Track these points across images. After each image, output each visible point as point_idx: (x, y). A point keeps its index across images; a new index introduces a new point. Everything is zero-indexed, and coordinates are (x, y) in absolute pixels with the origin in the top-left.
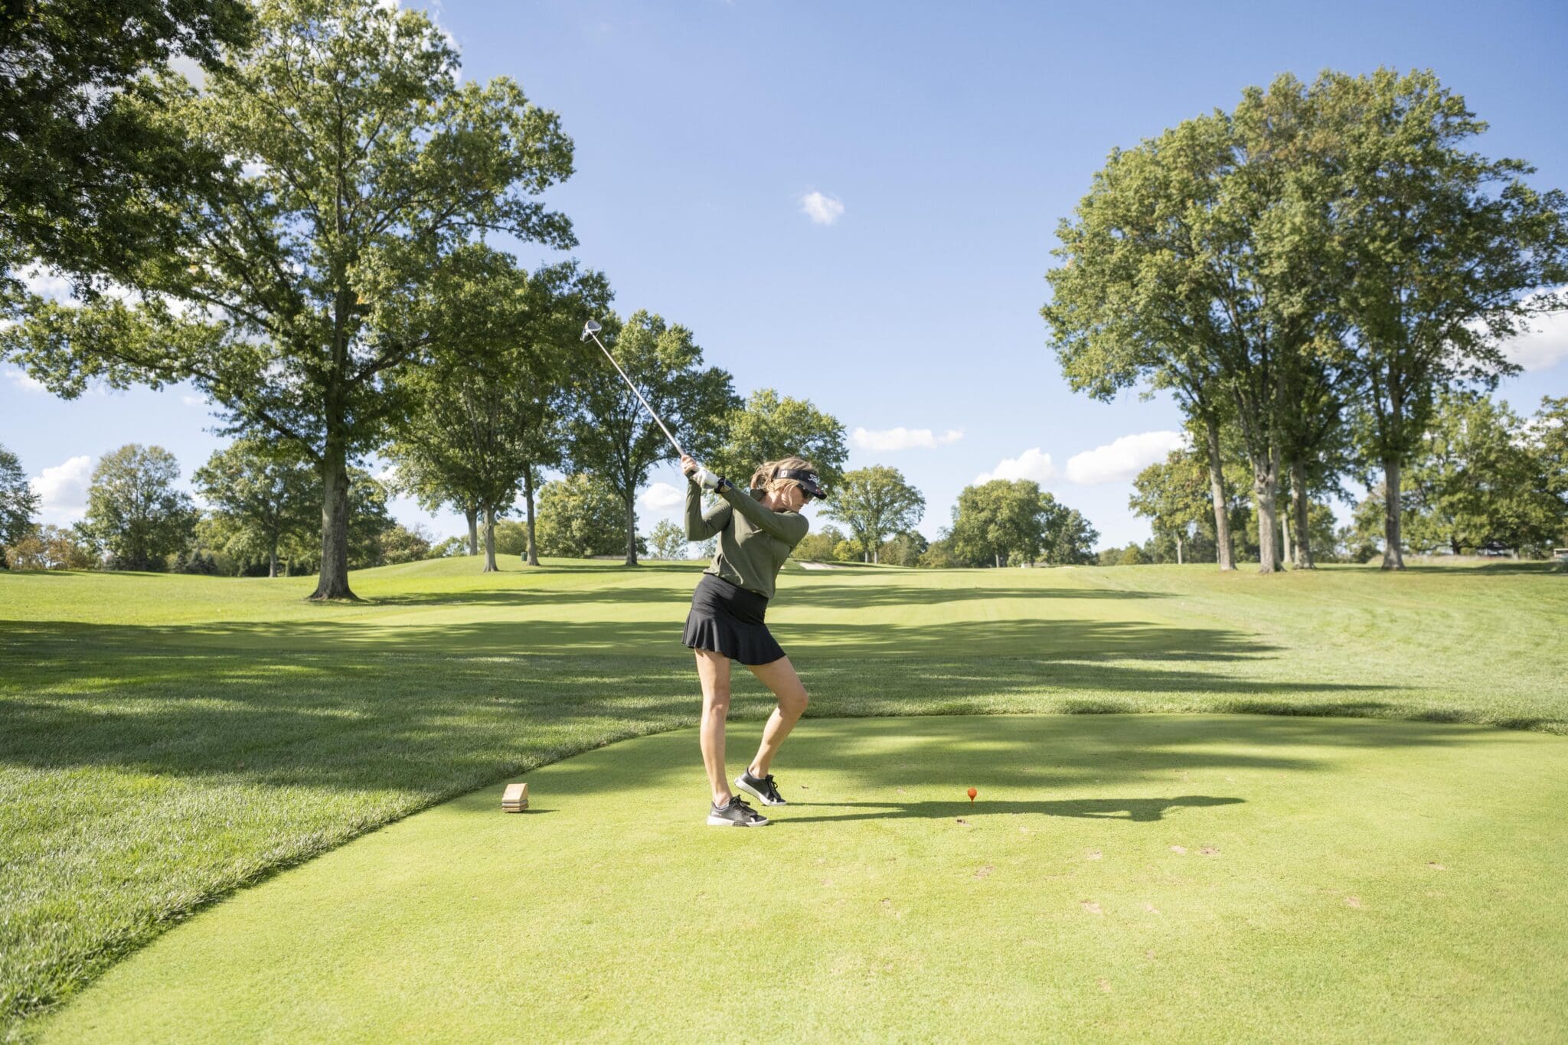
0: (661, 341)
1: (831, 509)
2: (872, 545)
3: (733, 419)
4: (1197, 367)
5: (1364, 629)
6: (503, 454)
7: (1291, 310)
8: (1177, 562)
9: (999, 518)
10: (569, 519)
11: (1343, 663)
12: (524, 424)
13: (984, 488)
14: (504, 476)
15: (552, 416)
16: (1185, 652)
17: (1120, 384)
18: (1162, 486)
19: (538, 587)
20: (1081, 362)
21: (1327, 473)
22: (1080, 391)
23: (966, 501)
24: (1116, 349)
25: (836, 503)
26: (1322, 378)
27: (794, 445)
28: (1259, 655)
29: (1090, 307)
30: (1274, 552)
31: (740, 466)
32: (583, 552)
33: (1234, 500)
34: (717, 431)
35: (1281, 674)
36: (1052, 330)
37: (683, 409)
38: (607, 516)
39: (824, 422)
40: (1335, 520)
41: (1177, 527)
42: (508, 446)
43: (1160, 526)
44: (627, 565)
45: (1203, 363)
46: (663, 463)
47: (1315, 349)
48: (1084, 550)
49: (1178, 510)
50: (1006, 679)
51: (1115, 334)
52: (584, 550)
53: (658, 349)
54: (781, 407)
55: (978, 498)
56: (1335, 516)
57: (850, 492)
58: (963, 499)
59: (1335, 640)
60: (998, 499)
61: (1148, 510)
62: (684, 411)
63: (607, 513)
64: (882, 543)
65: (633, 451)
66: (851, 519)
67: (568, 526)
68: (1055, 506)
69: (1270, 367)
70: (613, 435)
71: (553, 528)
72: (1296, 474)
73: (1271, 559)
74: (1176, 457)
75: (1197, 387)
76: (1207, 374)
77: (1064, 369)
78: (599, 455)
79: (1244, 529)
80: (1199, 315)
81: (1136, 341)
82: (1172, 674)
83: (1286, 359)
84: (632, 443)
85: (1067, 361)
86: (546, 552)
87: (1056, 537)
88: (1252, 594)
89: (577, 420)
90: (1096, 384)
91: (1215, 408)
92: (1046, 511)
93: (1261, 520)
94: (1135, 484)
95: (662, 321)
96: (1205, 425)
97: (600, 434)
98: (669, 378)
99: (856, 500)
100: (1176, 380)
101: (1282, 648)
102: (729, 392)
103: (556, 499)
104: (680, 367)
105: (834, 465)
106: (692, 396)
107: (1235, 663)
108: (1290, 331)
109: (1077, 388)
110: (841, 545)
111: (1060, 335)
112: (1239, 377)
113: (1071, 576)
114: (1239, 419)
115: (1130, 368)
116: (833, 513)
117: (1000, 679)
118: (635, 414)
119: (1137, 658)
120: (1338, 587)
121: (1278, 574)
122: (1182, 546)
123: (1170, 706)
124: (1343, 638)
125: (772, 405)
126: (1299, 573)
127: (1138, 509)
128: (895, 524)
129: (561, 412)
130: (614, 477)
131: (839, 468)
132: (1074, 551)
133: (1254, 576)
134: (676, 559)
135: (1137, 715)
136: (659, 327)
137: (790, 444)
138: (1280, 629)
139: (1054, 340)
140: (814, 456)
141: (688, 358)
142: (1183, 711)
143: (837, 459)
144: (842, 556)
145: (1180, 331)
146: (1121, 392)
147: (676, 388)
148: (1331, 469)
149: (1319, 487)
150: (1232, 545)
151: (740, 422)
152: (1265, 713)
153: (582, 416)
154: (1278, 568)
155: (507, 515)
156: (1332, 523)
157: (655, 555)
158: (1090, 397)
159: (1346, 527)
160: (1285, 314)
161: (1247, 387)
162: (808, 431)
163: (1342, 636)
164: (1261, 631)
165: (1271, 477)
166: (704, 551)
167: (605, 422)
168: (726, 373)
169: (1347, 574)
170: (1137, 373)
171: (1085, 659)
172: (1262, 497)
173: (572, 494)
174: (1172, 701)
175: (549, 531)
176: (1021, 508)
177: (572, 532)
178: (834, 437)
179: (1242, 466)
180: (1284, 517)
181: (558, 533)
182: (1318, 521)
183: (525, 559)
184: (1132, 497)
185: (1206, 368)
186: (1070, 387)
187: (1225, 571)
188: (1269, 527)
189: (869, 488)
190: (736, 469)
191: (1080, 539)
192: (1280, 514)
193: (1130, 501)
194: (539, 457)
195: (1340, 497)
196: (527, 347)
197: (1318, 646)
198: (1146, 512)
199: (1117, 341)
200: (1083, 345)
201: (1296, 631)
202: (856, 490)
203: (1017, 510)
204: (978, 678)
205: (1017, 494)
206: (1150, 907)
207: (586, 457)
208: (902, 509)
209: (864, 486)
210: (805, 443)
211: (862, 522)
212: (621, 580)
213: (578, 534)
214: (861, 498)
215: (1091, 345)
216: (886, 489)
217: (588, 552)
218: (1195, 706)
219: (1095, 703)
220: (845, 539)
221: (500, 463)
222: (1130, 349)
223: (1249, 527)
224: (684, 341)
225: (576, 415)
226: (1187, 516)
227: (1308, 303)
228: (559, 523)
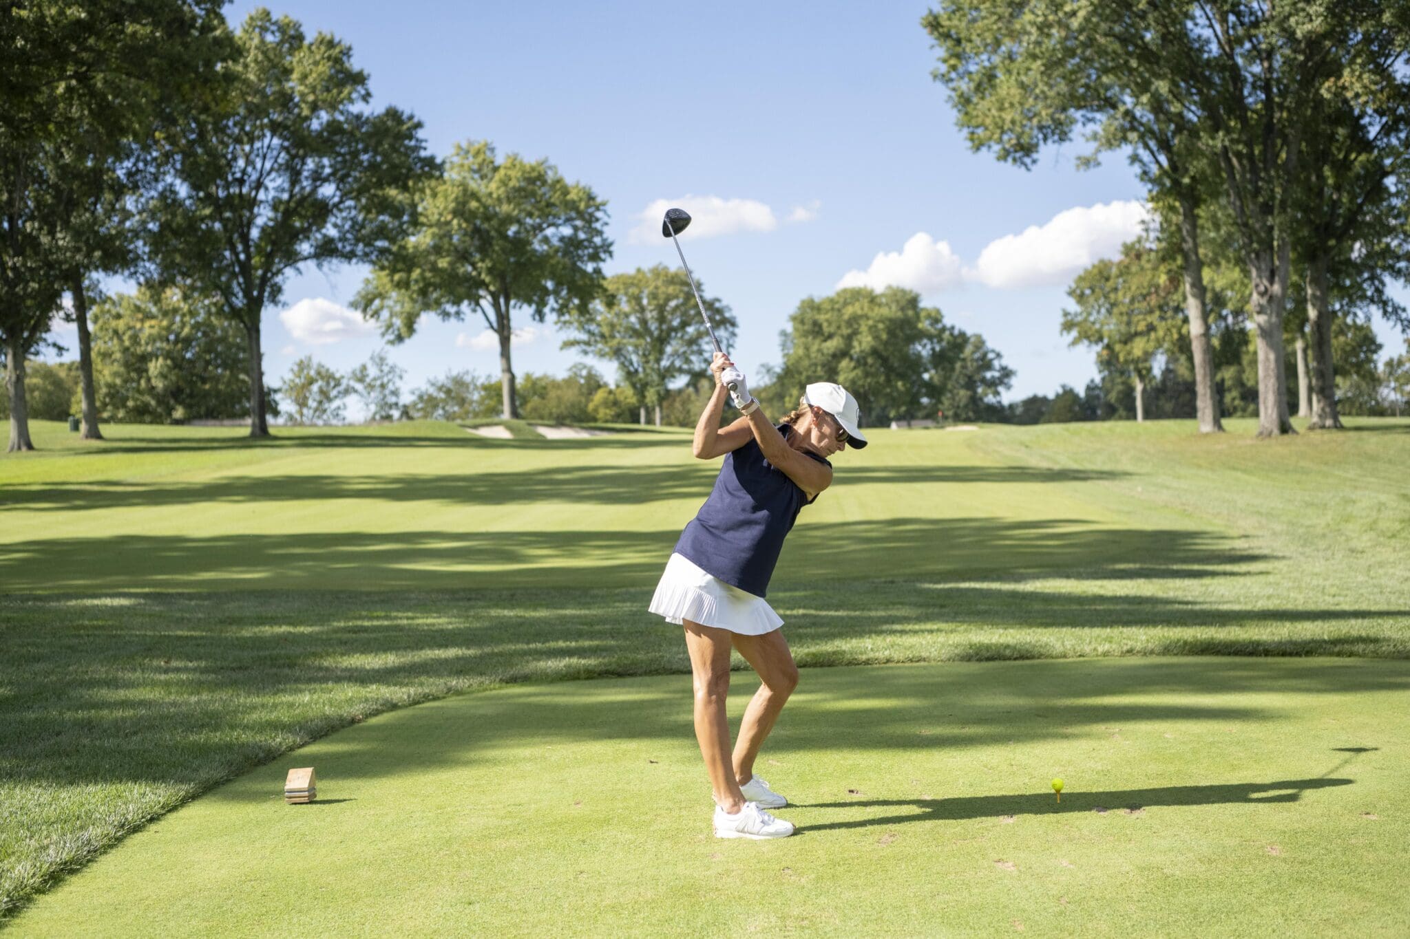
0: (299, 62)
1: (584, 337)
2: (651, 396)
3: (422, 191)
4: (1167, 113)
5: (1397, 526)
6: (37, 253)
7: (1308, 27)
8: (1135, 417)
9: (857, 349)
10: (144, 358)
11: (1361, 578)
12: (72, 204)
13: (831, 301)
14: (39, 291)
15: (119, 190)
16: (1138, 566)
17: (1045, 139)
18: (1112, 296)
19: (113, 476)
20: (985, 105)
21: (1366, 275)
22: (984, 149)
23: (802, 322)
24: (1041, 85)
25: (593, 327)
26: (1357, 129)
27: (523, 235)
28: (1243, 567)
29: (1000, 18)
30: (1279, 403)
31: (434, 269)
32: (170, 414)
33: (1225, 318)
34: (397, 212)
35: (1269, 597)
36: (941, 52)
37: (340, 177)
38: (209, 352)
39: (573, 196)
40: (1380, 347)
41: (1136, 361)
42: (45, 240)
43: (1109, 362)
44: (253, 436)
45: (1175, 108)
46: (309, 266)
47: (1344, 88)
48: (990, 399)
49: (1136, 334)
50: (882, 613)
51: (1039, 62)
52: (169, 411)
53: (295, 76)
54: (502, 172)
55: (822, 318)
56: (1379, 340)
57: (616, 309)
58: (798, 319)
59: (1354, 544)
60: (854, 320)
61: (1089, 335)
62: (342, 180)
63: (209, 348)
64: (668, 391)
65: (257, 246)
66: (618, 353)
67: (142, 371)
68: (944, 329)
69: (1277, 115)
70: (222, 220)
71: (116, 374)
72: (1315, 281)
73: (1275, 416)
74: (1134, 252)
75: (1165, 145)
76: (1182, 124)
77: (960, 116)
78: (201, 255)
79: (1240, 364)
80: (1170, 33)
81: (1073, 72)
82: (1115, 599)
83: (1301, 103)
84: (255, 233)
85: (964, 101)
86: (105, 415)
87: (947, 378)
88: (1245, 471)
89: (162, 196)
90: (1009, 139)
91: (1193, 178)
92: (930, 337)
93: (1261, 356)
94: (1071, 293)
95: (297, 26)
96: (1177, 204)
97: (202, 219)
98: (315, 125)
99: (624, 323)
100: (1133, 136)
101: (1277, 558)
102: (417, 148)
103: (121, 325)
104: (333, 106)
105: (590, 267)
106: (355, 154)
107: (1207, 581)
108: (1307, 59)
109: (978, 145)
110: (599, 396)
111: (953, 62)
112: (1228, 131)
113: (970, 444)
114: (1228, 195)
115: (1062, 117)
116: (588, 343)
117: (873, 614)
118: (259, 185)
119: (1068, 577)
120: (1373, 458)
121: (1287, 438)
122: (1144, 391)
123: (1107, 647)
124: (1364, 541)
125: (486, 169)
126: (1317, 436)
127: (1074, 333)
128: (688, 361)
129: (134, 183)
130: (227, 292)
131: (598, 271)
132: (975, 400)
133: (1249, 442)
134: (326, 424)
135: (1062, 660)
136: (293, 38)
137: (517, 233)
138: (1278, 527)
139: (943, 68)
140: (557, 251)
141: (346, 91)
142: (1123, 654)
143: (595, 257)
144: (603, 412)
145: (1139, 58)
146: (1047, 151)
147: (328, 140)
148: (1372, 269)
149: (1354, 296)
150: (1219, 390)
151: (434, 195)
152: (1229, 654)
153: (171, 189)
154: (1285, 429)
155: (37, 353)
156: (1375, 352)
157: (291, 417)
158: (999, 159)
159: (1396, 357)
160: (1299, 34)
161: (1240, 147)
162: (547, 211)
163: (1365, 537)
164: (1250, 532)
165: (1276, 288)
166: (373, 408)
167: (210, 199)
168: (411, 118)
169: (1389, 438)
170: (1073, 121)
171: (993, 580)
172: (1262, 319)
173: (148, 316)
174: (1110, 640)
175: (109, 379)
176: (891, 333)
177: (149, 380)
178: (590, 220)
179: (1236, 264)
180: (1299, 345)
181: (125, 381)
182: (1354, 349)
183: (76, 427)
184: (1066, 314)
185: (1180, 115)
186: (969, 144)
187: (1207, 434)
188: (1272, 365)
189: (645, 302)
190: (428, 275)
191: (984, 381)
192: (1293, 340)
193: (1061, 320)
194: (101, 258)
195: (1385, 313)
196: (83, 78)
197: (1329, 553)
198: (1088, 338)
199: (1042, 73)
200: (990, 76)
201: (1301, 531)
202: (624, 306)
203: (884, 336)
204: (841, 613)
205: (885, 311)
206: (1065, 862)
207: (178, 259)
208: (700, 335)
209: (638, 299)
210: (542, 230)
211: (634, 358)
212: (250, 462)
213: (159, 384)
214: (633, 319)
215: (1001, 76)
216: (673, 303)
217: (179, 413)
218: (1139, 646)
219: (1008, 646)
220: (606, 385)
221: (31, 269)
222: (1063, 87)
223: (1245, 360)
224: (337, 61)
225: (160, 187)
226: (1152, 344)
227: (1334, 15)
228: (127, 365)
